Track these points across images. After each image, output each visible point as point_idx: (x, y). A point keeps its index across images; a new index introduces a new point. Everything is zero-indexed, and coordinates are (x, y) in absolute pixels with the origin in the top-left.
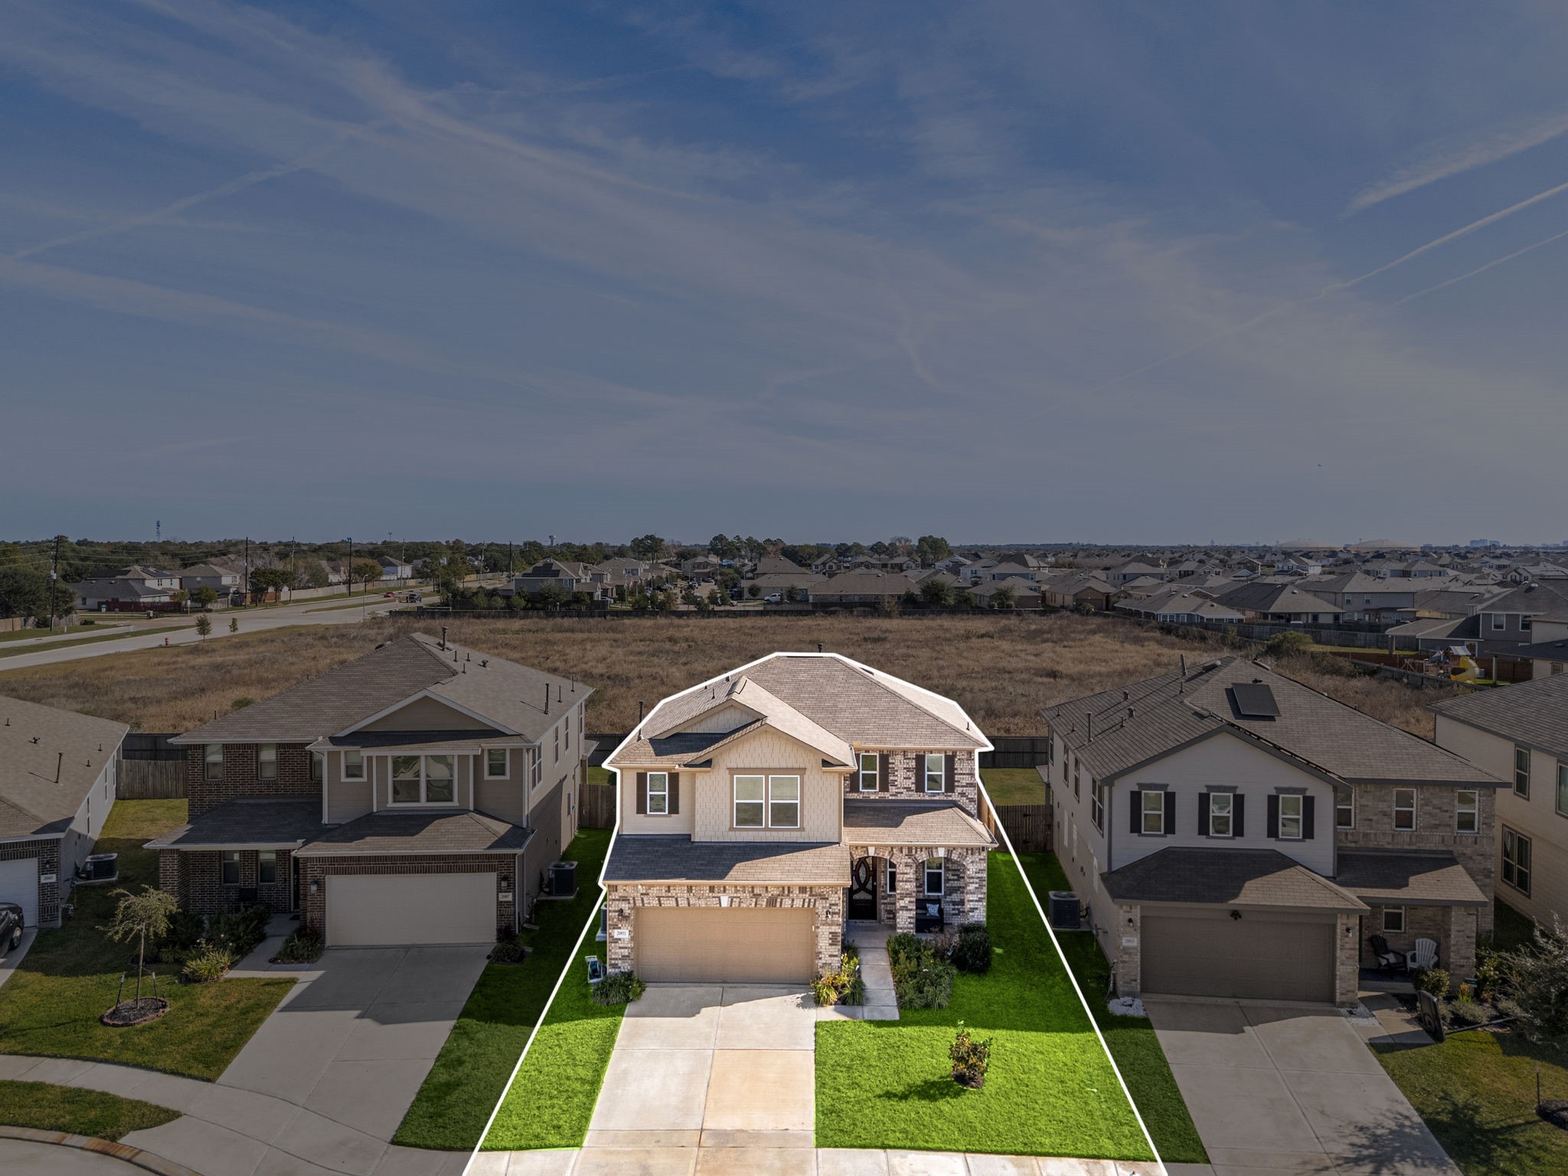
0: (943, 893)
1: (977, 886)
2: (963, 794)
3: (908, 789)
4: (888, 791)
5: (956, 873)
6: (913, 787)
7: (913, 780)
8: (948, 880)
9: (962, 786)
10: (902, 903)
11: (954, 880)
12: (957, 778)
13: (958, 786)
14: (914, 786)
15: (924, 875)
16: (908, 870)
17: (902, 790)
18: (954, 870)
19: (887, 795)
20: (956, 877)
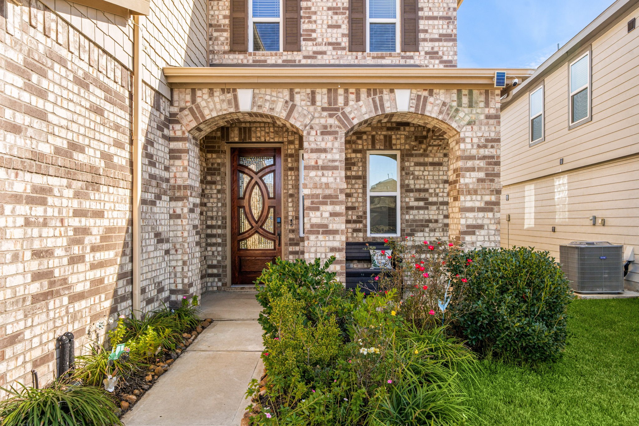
0: (399, 234)
1: (482, 175)
2: (433, 54)
3: (336, 46)
4: (299, 50)
5: (422, 195)
6: (345, 42)
7: (345, 29)
8: (408, 208)
9: (432, 40)
10: (314, 218)
11: (418, 208)
12: (422, 25)
13: (425, 40)
14: (346, 40)
15: (365, 201)
16: (327, 142)
17: (323, 48)
18: (419, 190)
19: (297, 57)
20: (421, 204)
